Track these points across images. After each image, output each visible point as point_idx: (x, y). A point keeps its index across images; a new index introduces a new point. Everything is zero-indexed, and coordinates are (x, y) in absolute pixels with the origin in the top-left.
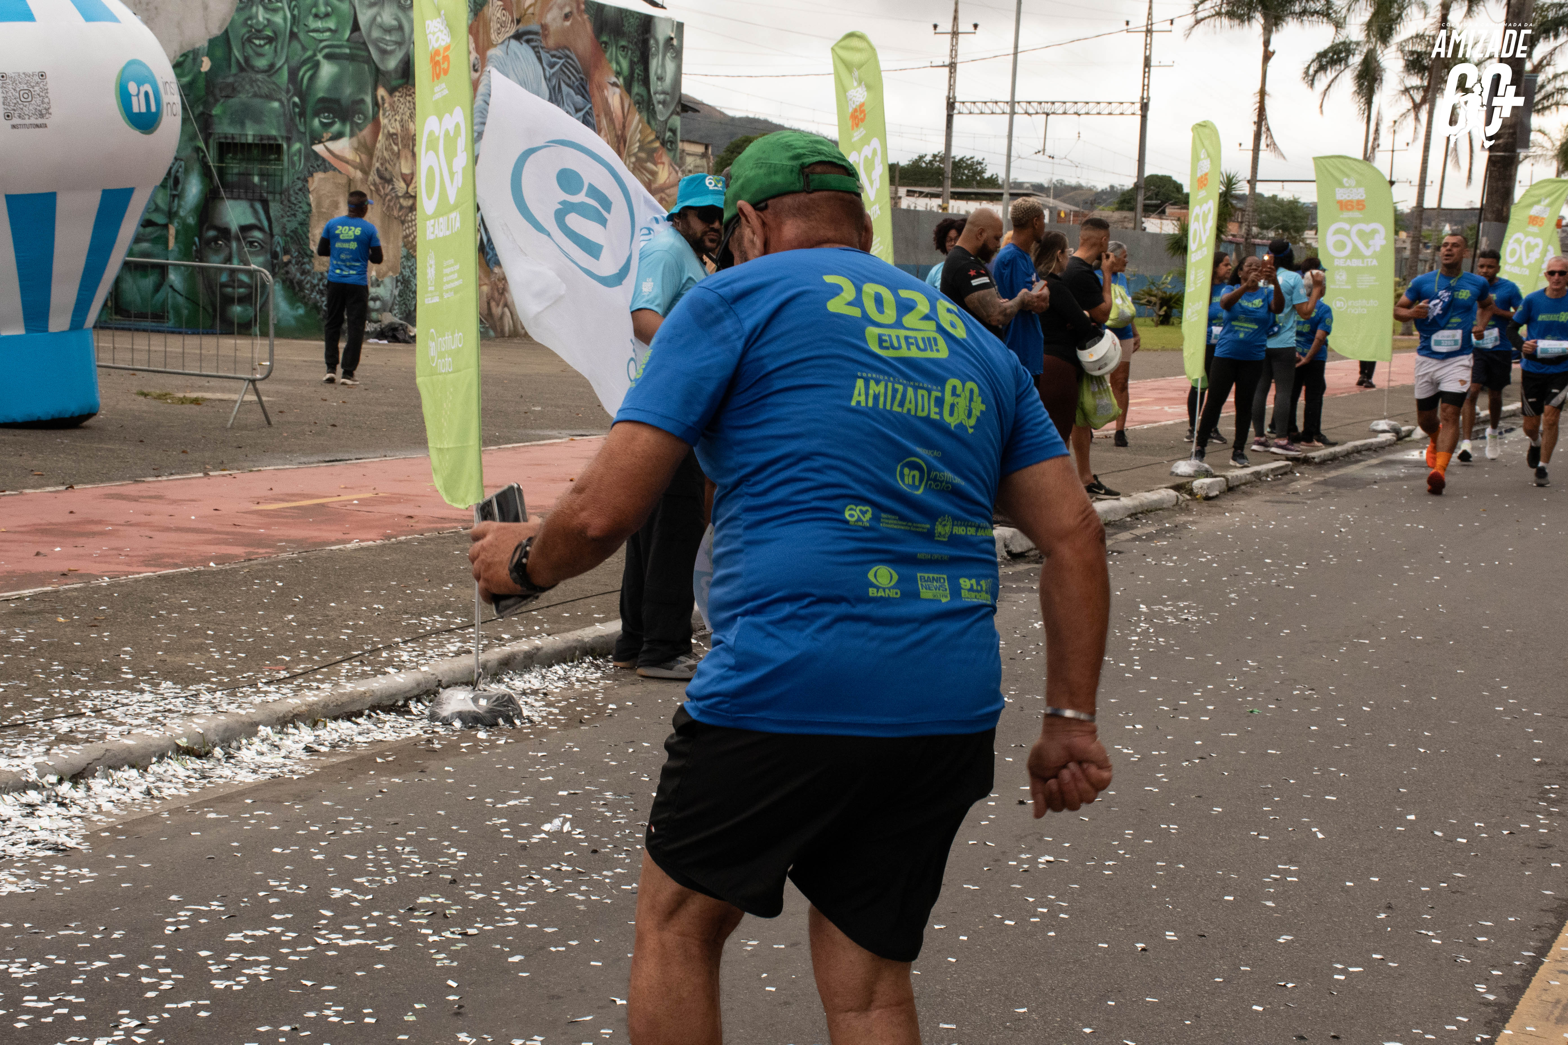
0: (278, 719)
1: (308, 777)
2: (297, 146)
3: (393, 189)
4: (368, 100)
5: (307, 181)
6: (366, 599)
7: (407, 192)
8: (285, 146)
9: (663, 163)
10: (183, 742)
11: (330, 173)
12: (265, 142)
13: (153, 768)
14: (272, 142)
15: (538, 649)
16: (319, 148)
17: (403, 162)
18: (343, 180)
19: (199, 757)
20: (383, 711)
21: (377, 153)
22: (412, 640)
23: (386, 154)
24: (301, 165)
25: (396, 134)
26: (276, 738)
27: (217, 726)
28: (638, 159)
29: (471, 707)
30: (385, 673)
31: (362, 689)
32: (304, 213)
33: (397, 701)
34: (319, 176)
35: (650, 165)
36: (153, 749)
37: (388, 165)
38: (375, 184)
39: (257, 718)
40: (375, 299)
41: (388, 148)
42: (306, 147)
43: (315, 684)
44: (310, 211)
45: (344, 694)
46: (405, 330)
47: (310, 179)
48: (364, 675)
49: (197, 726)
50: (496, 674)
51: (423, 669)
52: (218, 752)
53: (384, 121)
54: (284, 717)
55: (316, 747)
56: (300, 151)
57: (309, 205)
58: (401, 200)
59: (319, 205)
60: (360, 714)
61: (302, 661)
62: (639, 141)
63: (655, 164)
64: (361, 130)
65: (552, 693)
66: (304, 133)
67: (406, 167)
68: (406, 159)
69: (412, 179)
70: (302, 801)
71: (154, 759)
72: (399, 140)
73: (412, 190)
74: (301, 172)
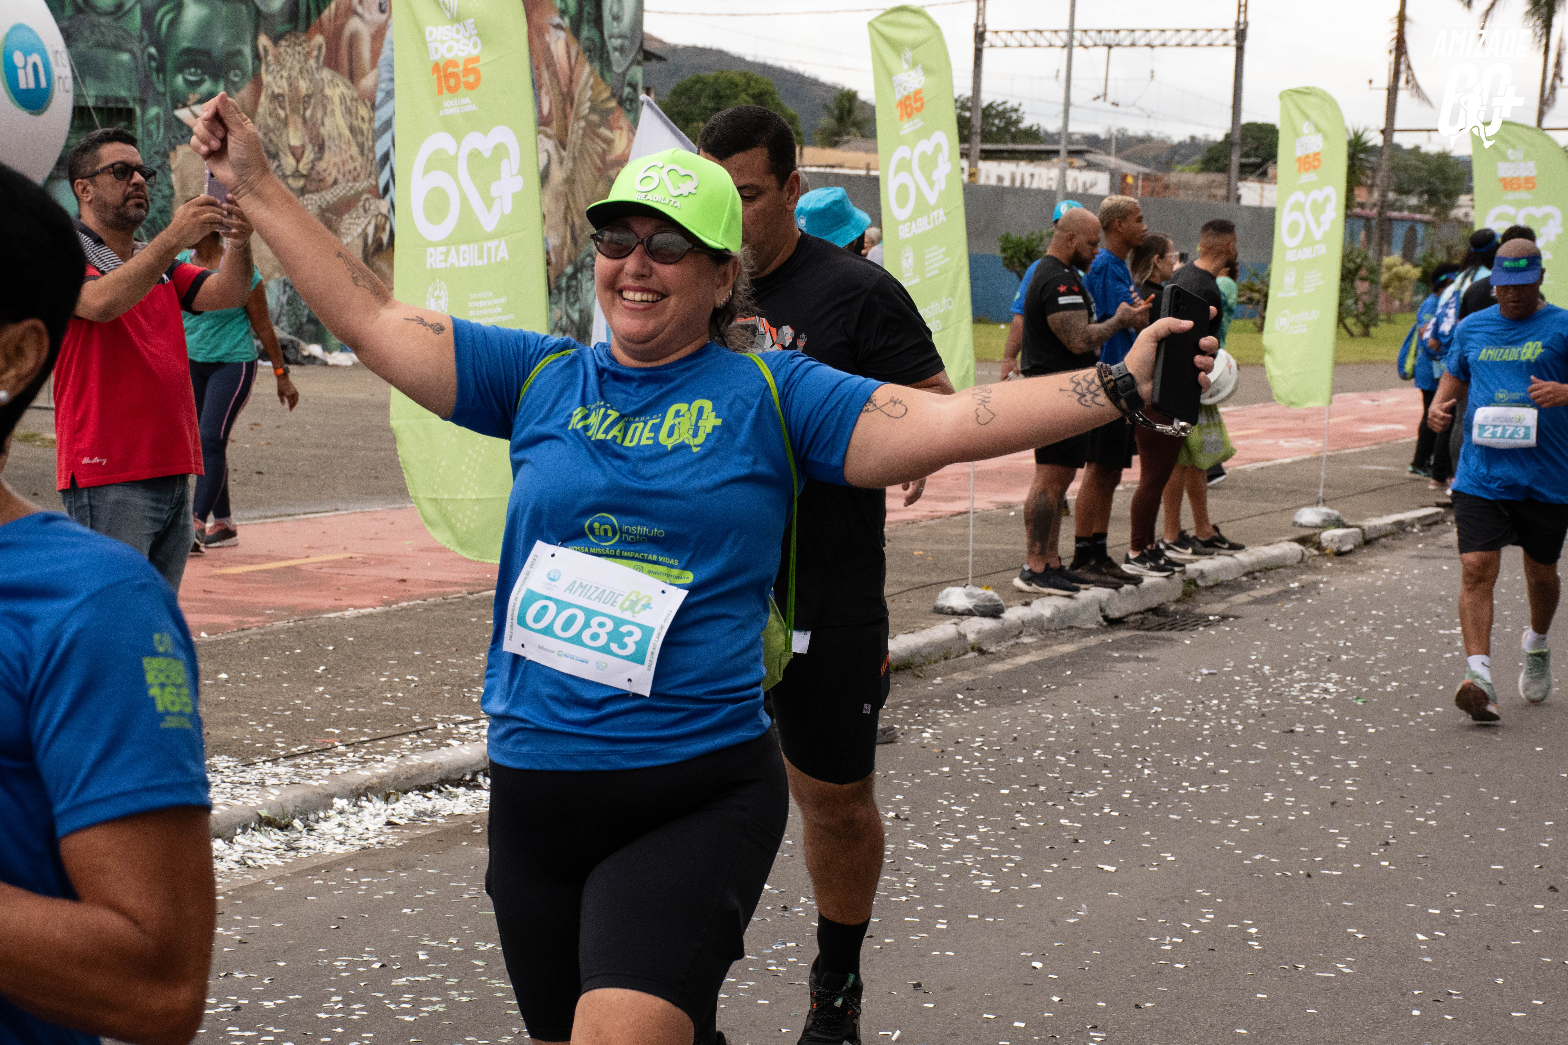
0: (352, 791)
1: (399, 848)
2: (154, 111)
3: (279, 166)
4: (247, 51)
5: (168, 157)
6: (394, 670)
7: (297, 170)
8: (138, 111)
9: (621, 128)
10: (264, 813)
12: (111, 105)
13: (238, 838)
14: (121, 105)
16: (183, 114)
17: (291, 131)
19: (281, 829)
20: (452, 785)
21: (259, 119)
23: (270, 122)
24: (159, 135)
25: (282, 95)
26: (352, 811)
27: (295, 797)
28: (589, 124)
30: (448, 745)
31: (430, 761)
32: (164, 197)
33: (464, 775)
35: (604, 131)
36: (238, 820)
37: (272, 135)
39: (332, 790)
41: (273, 114)
42: (166, 112)
43: (378, 757)
44: (172, 195)
45: (412, 766)
46: (297, 349)
47: (172, 154)
48: (426, 747)
49: (276, 797)
52: (298, 823)
54: (357, 789)
55: (395, 820)
56: (158, 117)
57: (171, 187)
59: (184, 186)
60: (429, 788)
61: (354, 733)
62: (590, 99)
63: (611, 129)
64: (238, 90)
66: (164, 94)
67: (295, 137)
68: (296, 127)
69: (303, 152)
70: (405, 869)
71: (239, 831)
72: (287, 102)
73: (303, 168)
74: (160, 144)
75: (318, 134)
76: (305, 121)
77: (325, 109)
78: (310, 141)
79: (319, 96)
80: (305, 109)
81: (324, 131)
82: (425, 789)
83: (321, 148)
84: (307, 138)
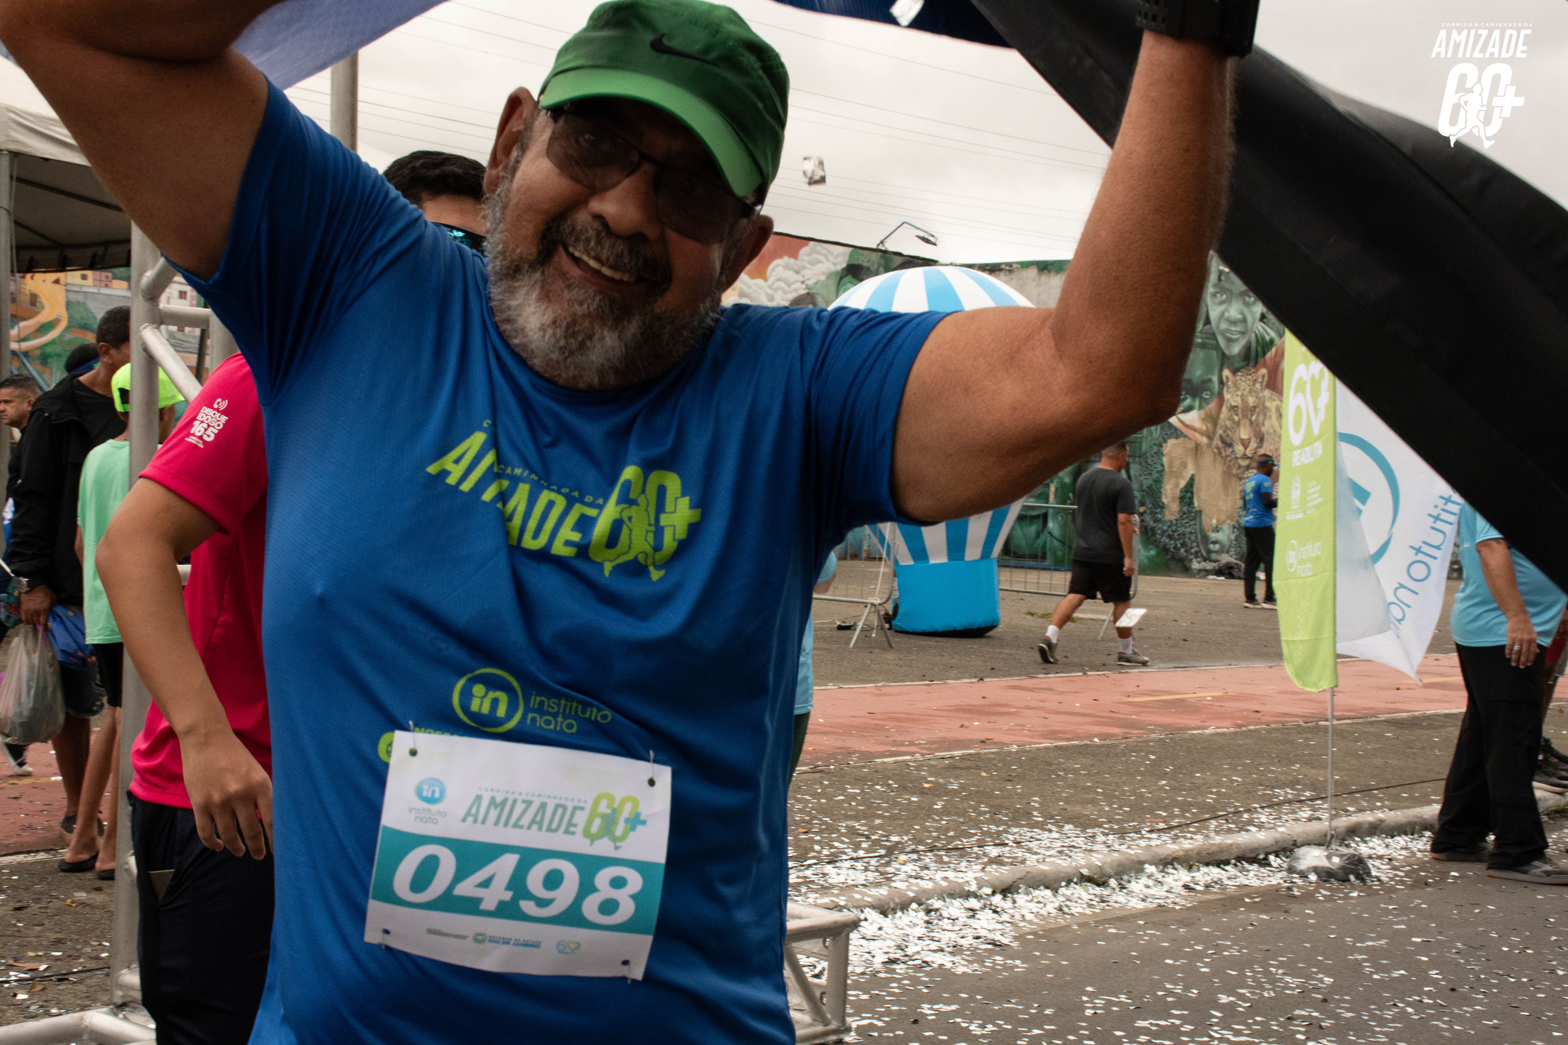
0: (1161, 860)
1: (1189, 909)
3: (1233, 451)
4: (1215, 379)
5: (1162, 447)
6: (1226, 773)
7: (1245, 454)
10: (1085, 872)
11: (1181, 440)
13: (1062, 890)
15: (1381, 821)
16: (1173, 420)
17: (1242, 429)
18: (1192, 445)
19: (1098, 885)
20: (1247, 862)
21: (1221, 422)
22: (1268, 807)
23: (1228, 423)
24: (1157, 434)
25: (1236, 407)
26: (1159, 876)
27: (1112, 861)
29: (1325, 863)
30: (1247, 831)
31: (1229, 842)
32: (1158, 472)
33: (1258, 855)
34: (1171, 442)
36: (1063, 875)
37: (1229, 433)
38: (1218, 448)
39: (1143, 858)
40: (1214, 543)
41: (1230, 418)
43: (1189, 835)
44: (1163, 471)
45: (1214, 844)
47: (1164, 445)
48: (1229, 831)
49: (1097, 860)
50: (1344, 840)
51: (1281, 829)
52: (1113, 882)
53: (1227, 396)
54: (1165, 859)
55: (1192, 885)
57: (1162, 465)
58: (1240, 461)
59: (1171, 464)
60: (1227, 863)
61: (1176, 816)
64: (1208, 404)
65: (1397, 860)
67: (1244, 433)
68: (1245, 426)
69: (1249, 443)
70: (1185, 926)
71: (1063, 884)
72: (1240, 411)
73: (1249, 453)
74: (1157, 439)
75: (1260, 431)
76: (1251, 423)
77: (1265, 415)
78: (1255, 436)
79: (1261, 407)
80: (1252, 415)
81: (1263, 429)
82: (1221, 863)
83: (1261, 440)
84: (1252, 434)
